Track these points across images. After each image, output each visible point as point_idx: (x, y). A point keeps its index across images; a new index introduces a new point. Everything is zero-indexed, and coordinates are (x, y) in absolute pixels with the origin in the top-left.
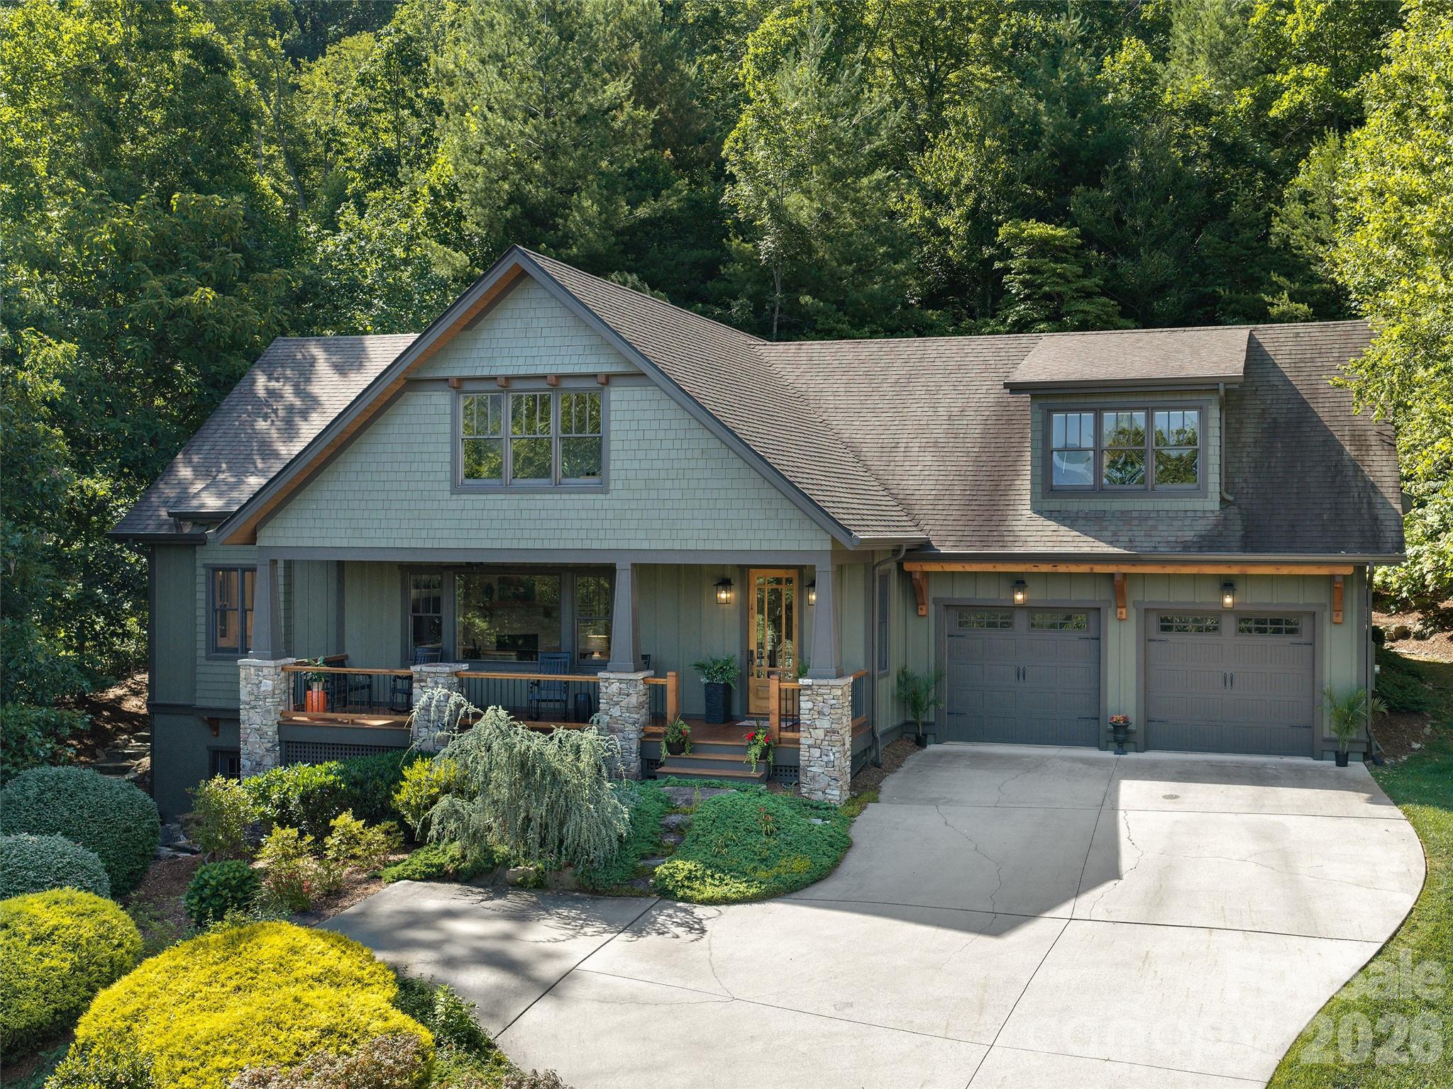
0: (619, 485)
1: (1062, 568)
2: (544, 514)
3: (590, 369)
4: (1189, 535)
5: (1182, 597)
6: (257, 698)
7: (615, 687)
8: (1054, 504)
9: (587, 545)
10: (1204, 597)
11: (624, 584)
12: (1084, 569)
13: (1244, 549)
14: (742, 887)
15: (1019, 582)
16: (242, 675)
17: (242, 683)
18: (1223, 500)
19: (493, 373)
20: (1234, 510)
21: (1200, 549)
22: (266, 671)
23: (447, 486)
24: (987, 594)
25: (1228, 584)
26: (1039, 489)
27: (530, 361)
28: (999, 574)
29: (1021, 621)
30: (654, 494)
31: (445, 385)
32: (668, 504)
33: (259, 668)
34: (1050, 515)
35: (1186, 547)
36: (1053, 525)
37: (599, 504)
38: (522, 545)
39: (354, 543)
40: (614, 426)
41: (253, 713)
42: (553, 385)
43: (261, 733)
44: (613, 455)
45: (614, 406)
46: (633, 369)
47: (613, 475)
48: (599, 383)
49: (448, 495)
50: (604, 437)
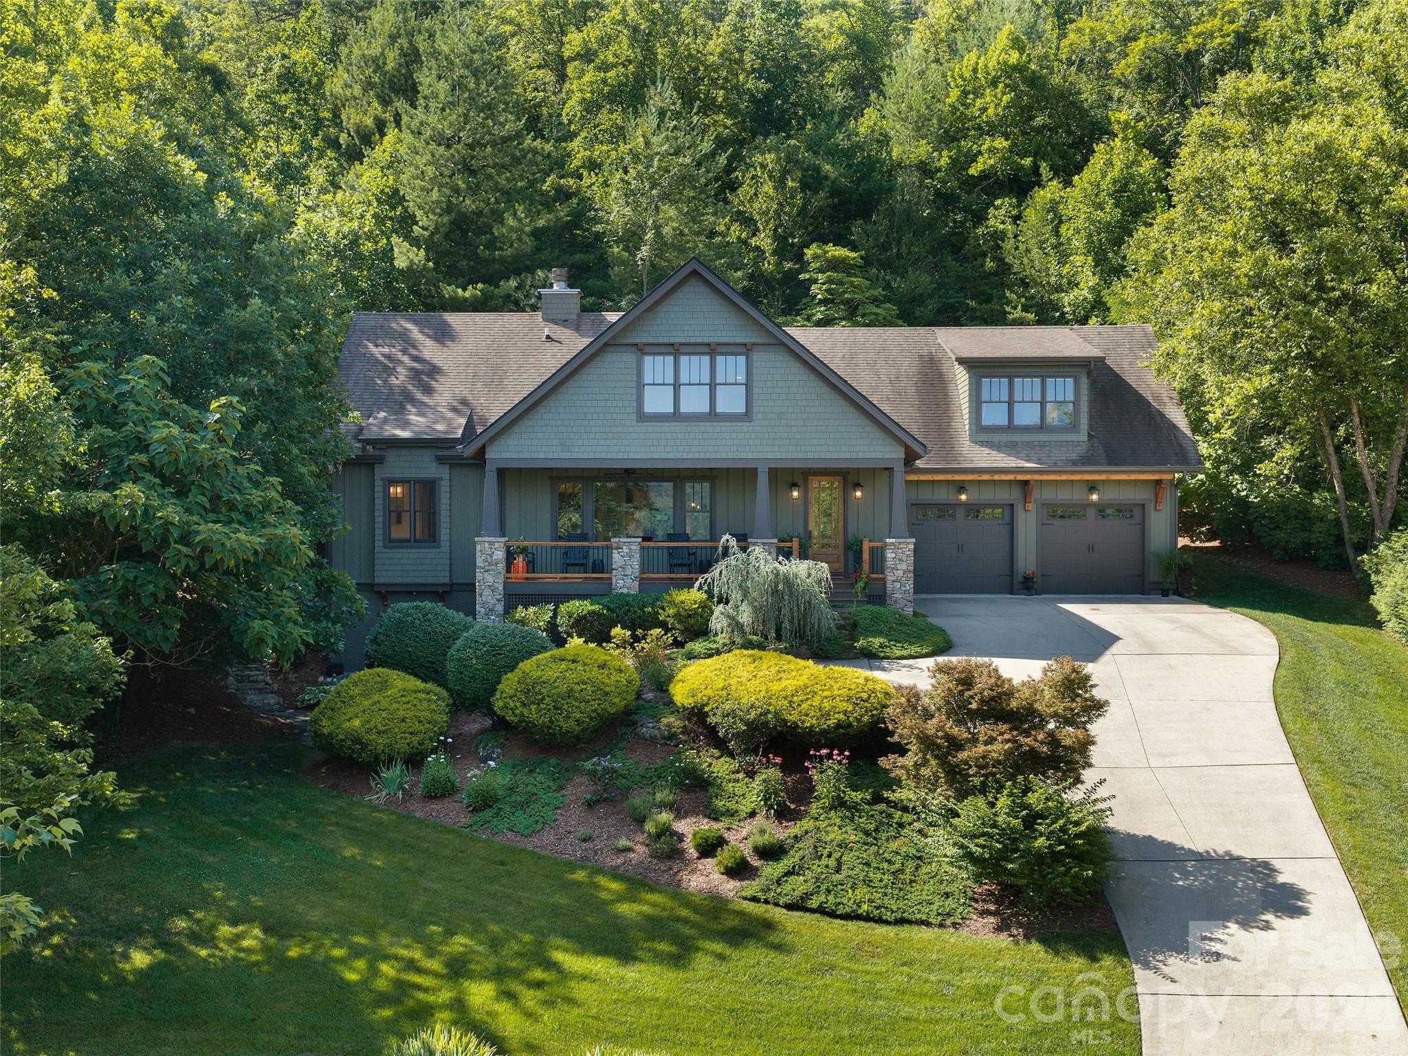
0: (760, 416)
1: (996, 477)
2: (706, 436)
3: (742, 340)
4: (1074, 456)
5: (1064, 495)
6: (490, 564)
8: (984, 437)
9: (737, 456)
10: (1079, 495)
11: (763, 480)
12: (1010, 477)
13: (1109, 464)
14: (918, 649)
15: (961, 487)
16: (478, 548)
17: (478, 554)
18: (1089, 435)
19: (672, 341)
20: (1095, 440)
21: (1083, 464)
22: (497, 545)
23: (634, 417)
24: (941, 495)
25: (1092, 487)
26: (974, 427)
27: (697, 334)
28: (948, 481)
29: (960, 513)
30: (784, 422)
31: (634, 349)
32: (795, 429)
33: (491, 543)
34: (983, 444)
35: (1074, 463)
36: (987, 451)
37: (745, 429)
38: (691, 456)
39: (563, 455)
40: (755, 378)
41: (486, 575)
42: (712, 350)
43: (493, 589)
44: (755, 397)
45: (755, 364)
46: (773, 341)
47: (755, 410)
48: (746, 349)
49: (634, 423)
50: (748, 385)
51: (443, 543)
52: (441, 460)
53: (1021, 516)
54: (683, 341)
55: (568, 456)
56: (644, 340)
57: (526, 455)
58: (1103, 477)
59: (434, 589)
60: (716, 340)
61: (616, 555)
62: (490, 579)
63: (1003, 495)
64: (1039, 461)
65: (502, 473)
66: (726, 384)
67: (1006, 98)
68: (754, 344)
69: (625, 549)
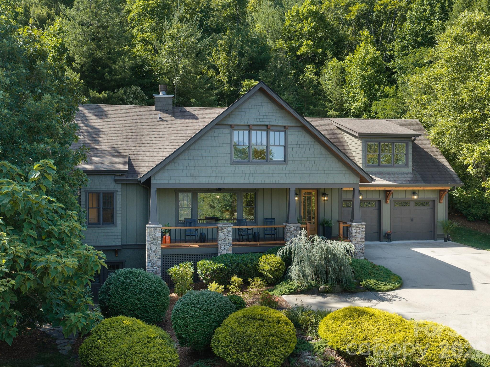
0: (291, 162)
1: (377, 189)
2: (265, 172)
3: (283, 124)
4: (408, 179)
5: (402, 196)
6: (153, 239)
7: (292, 228)
9: (280, 182)
10: (409, 196)
11: (293, 194)
13: (425, 182)
16: (148, 231)
17: (148, 234)
18: (413, 169)
19: (249, 123)
20: (416, 172)
22: (158, 229)
23: (229, 162)
25: (414, 193)
26: (364, 165)
27: (261, 120)
30: (303, 165)
31: (229, 127)
32: (308, 169)
33: (155, 228)
37: (284, 169)
38: (257, 182)
39: (192, 182)
40: (289, 143)
41: (152, 245)
42: (268, 128)
43: (155, 252)
44: (289, 152)
45: (289, 136)
46: (298, 125)
47: (289, 159)
48: (285, 128)
49: (229, 165)
50: (285, 147)
51: (117, 225)
52: (116, 181)
53: (384, 205)
54: (255, 123)
55: (195, 182)
56: (235, 123)
57: (173, 182)
58: (422, 188)
59: (113, 248)
60: (271, 124)
61: (220, 234)
62: (154, 247)
63: (377, 197)
64: (394, 181)
65: (159, 190)
66: (274, 146)
67: (312, 24)
68: (289, 126)
69: (226, 230)
